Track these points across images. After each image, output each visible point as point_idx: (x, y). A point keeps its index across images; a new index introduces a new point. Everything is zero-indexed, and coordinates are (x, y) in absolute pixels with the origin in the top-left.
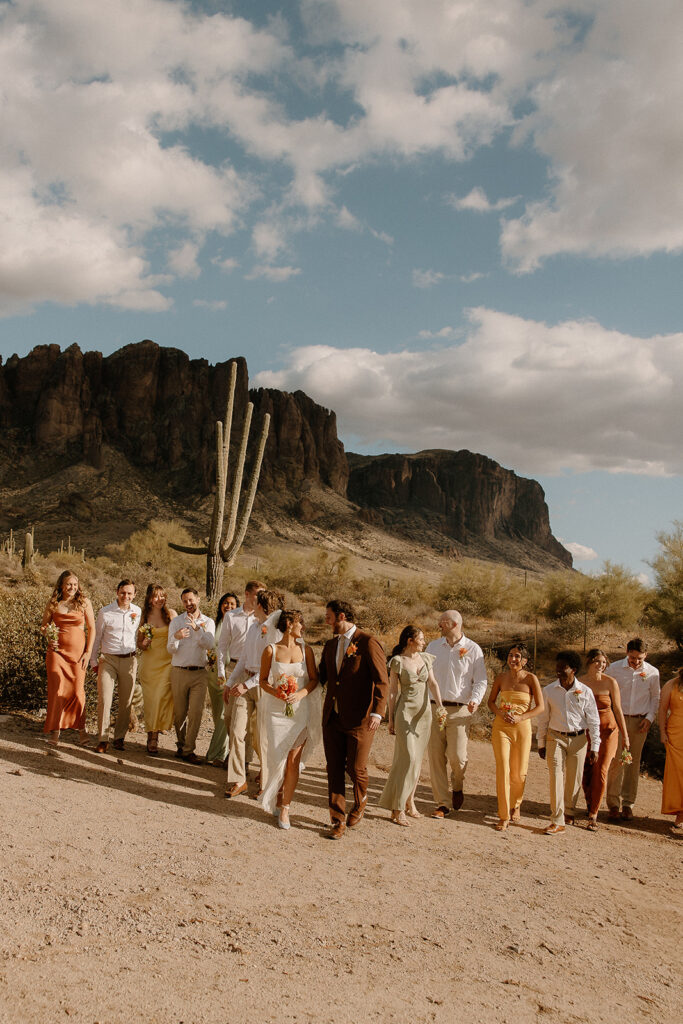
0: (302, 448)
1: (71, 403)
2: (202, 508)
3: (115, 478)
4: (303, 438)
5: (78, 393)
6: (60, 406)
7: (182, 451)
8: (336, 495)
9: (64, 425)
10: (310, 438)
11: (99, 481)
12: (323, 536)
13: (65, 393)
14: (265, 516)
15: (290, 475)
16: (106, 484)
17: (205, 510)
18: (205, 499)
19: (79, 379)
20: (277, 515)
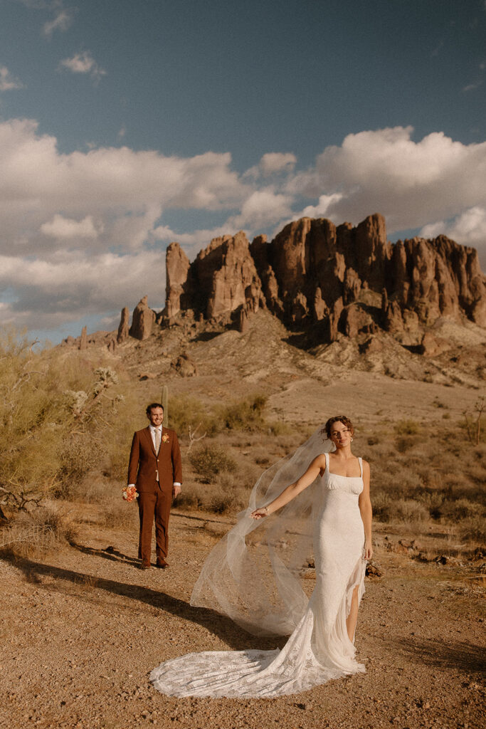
0: (436, 287)
1: (232, 280)
2: (322, 356)
3: (253, 339)
4: (437, 278)
5: (239, 271)
6: (224, 284)
7: (325, 307)
8: (477, 329)
9: (228, 300)
10: (446, 276)
11: (239, 342)
12: (439, 369)
13: (227, 272)
14: (383, 356)
15: (424, 315)
16: (243, 344)
17: (325, 357)
18: (328, 348)
19: (242, 259)
20: (397, 354)
